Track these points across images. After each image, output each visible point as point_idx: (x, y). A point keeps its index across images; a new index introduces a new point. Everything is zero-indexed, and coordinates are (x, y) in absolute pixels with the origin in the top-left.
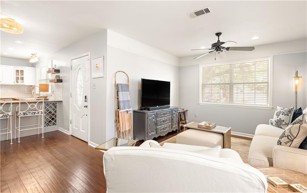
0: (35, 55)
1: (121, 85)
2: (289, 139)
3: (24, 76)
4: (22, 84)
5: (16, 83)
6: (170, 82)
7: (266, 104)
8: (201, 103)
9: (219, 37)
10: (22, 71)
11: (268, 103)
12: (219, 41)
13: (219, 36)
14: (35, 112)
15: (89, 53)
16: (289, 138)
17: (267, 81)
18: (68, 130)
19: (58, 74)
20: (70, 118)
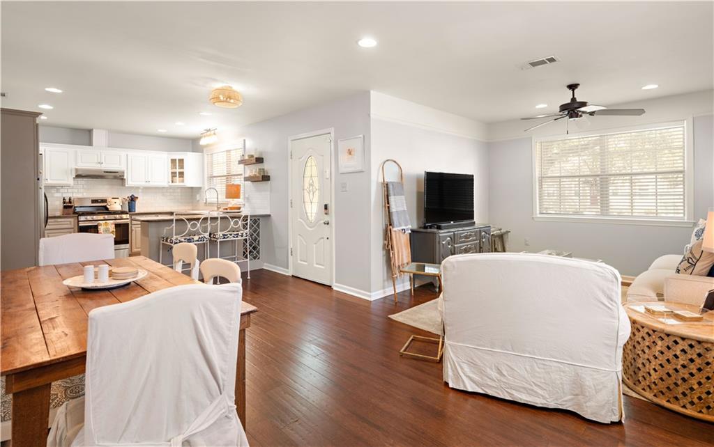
0: (212, 132)
1: (392, 183)
2: (689, 263)
3: (185, 170)
4: (181, 184)
5: (171, 184)
6: (473, 176)
7: (682, 215)
8: (539, 216)
9: (575, 91)
10: (181, 161)
11: (684, 215)
12: (574, 99)
13: (573, 90)
14: (238, 234)
15: (332, 130)
16: (690, 261)
17: (681, 169)
18: (284, 268)
19: (259, 166)
20: (291, 246)
